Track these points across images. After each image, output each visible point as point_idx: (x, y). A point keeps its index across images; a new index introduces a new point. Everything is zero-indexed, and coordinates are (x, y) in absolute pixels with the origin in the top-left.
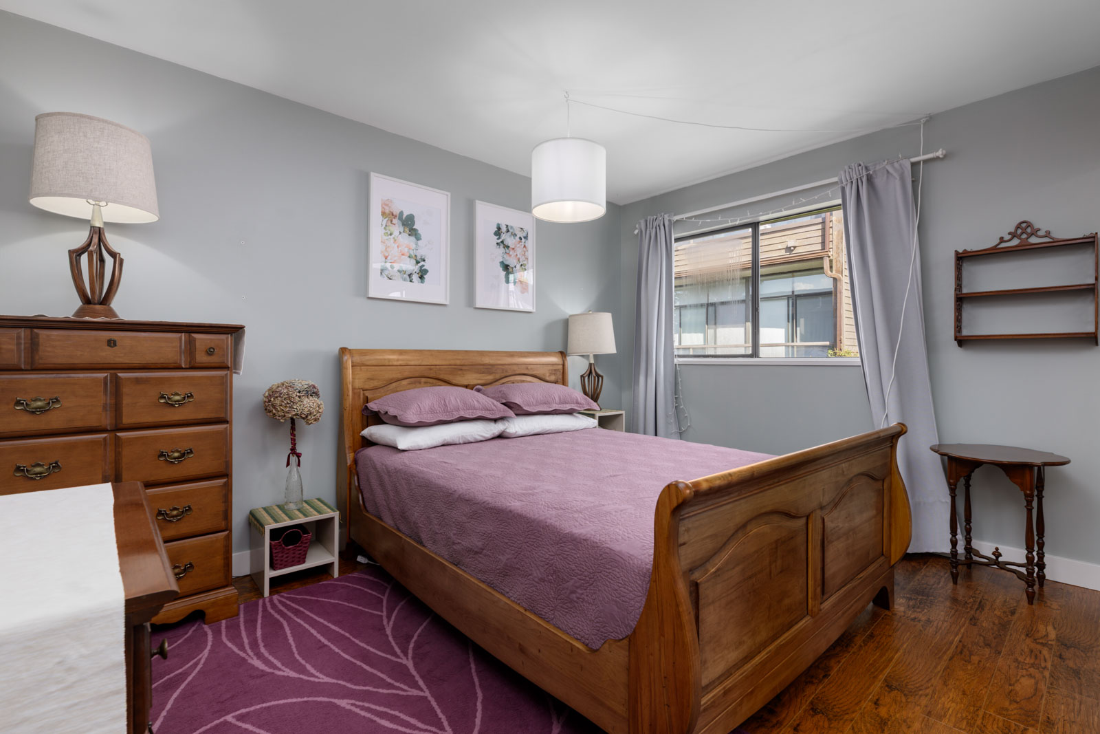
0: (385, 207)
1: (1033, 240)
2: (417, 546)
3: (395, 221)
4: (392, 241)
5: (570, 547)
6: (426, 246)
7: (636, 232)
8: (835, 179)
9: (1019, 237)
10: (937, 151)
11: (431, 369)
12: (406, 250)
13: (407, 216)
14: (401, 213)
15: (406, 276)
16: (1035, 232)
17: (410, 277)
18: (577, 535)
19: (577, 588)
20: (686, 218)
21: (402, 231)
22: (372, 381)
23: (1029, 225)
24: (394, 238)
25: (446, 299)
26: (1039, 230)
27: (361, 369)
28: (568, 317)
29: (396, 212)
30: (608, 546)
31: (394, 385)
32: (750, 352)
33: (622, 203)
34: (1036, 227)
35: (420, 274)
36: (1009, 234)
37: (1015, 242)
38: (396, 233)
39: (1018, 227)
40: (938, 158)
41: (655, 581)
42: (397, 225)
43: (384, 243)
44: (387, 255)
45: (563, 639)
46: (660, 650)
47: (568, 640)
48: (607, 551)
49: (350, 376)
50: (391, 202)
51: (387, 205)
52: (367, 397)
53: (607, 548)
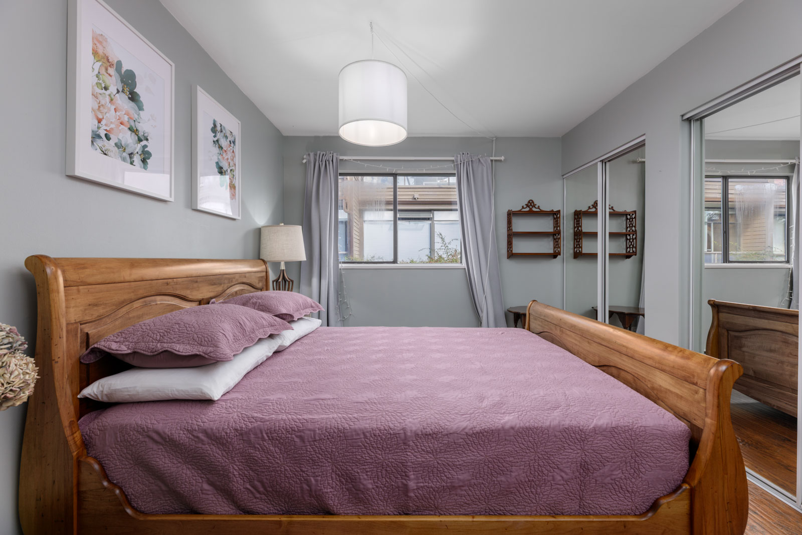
0: (98, 45)
1: (534, 209)
2: (324, 519)
3: (112, 71)
4: (108, 99)
5: (599, 438)
6: (149, 120)
7: (304, 161)
8: (453, 158)
9: (529, 207)
10: (501, 157)
11: (167, 284)
12: (126, 118)
13: (127, 71)
14: (119, 64)
15: (125, 155)
16: (534, 206)
17: (131, 158)
18: (605, 426)
19: (612, 471)
20: (353, 160)
21: (120, 90)
22: (95, 308)
23: (533, 202)
24: (110, 95)
25: (171, 197)
26: (536, 205)
27: (79, 291)
28: (260, 227)
29: (114, 59)
30: (640, 425)
31: (124, 310)
32: (391, 259)
33: (285, 134)
34: (535, 203)
35: (143, 156)
36: (526, 205)
37: (527, 209)
38: (113, 89)
39: (529, 202)
40: (500, 161)
41: (719, 437)
42: (114, 78)
43: (97, 98)
44: (100, 117)
45: (614, 521)
46: (723, 486)
47: (619, 520)
48: (642, 429)
49: (64, 305)
50: (106, 40)
51: (100, 42)
52: (87, 334)
53: (641, 426)
